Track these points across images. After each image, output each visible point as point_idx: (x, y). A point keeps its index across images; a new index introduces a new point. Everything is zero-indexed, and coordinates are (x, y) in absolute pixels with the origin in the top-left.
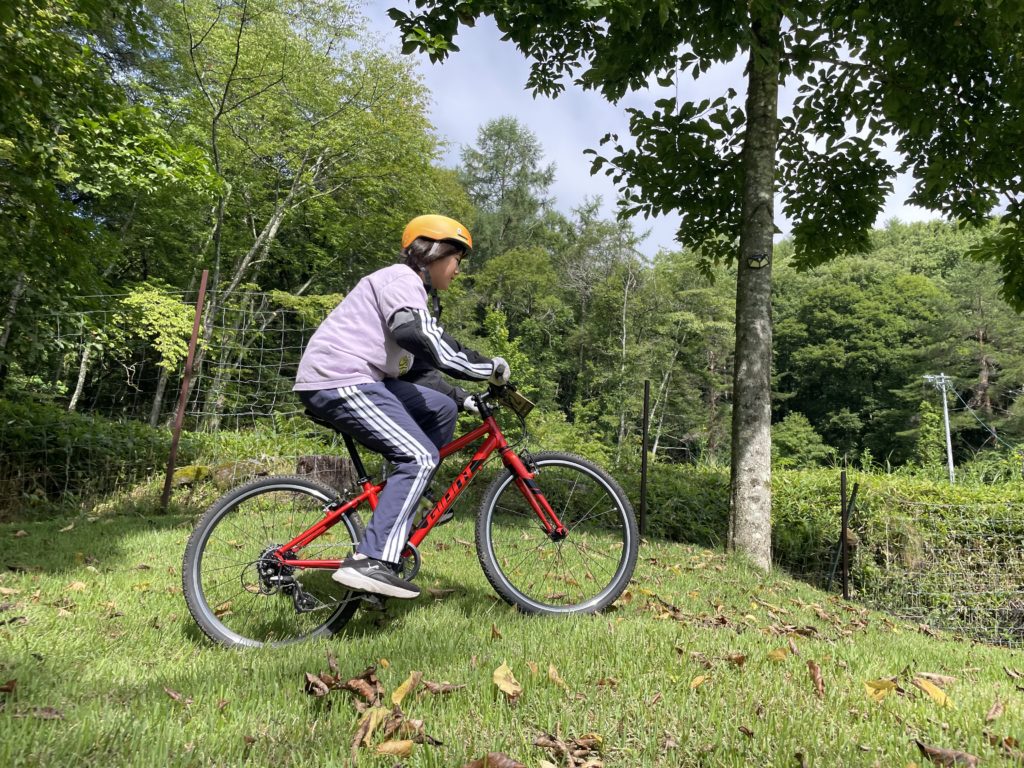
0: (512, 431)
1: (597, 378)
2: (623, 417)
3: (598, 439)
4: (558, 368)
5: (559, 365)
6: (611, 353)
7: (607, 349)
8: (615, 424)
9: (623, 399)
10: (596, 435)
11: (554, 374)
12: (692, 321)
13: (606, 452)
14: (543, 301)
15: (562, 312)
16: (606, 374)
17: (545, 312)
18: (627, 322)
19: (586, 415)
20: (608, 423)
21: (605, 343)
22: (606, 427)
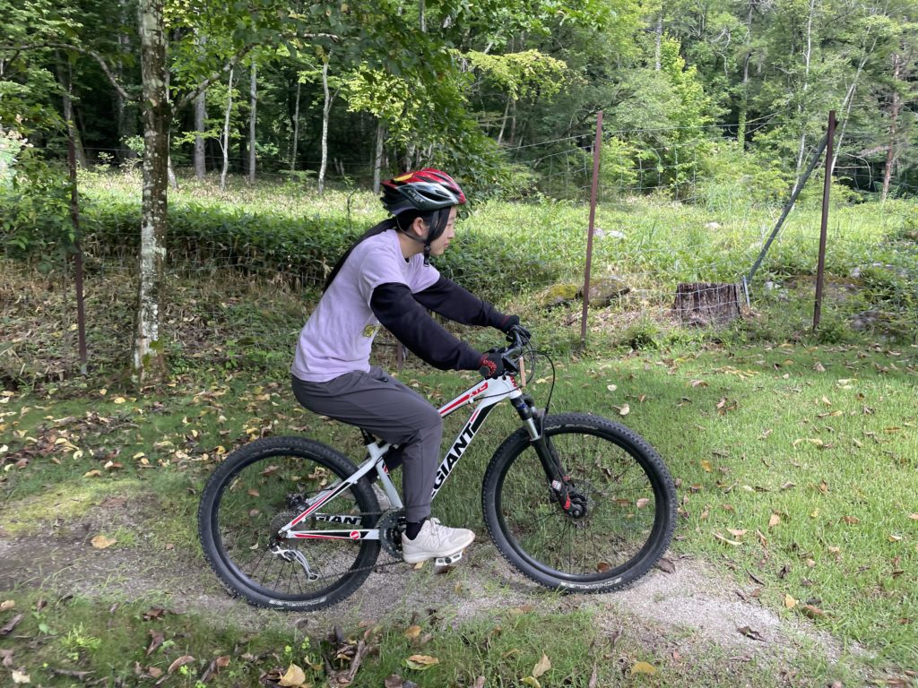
0: (686, 166)
1: (779, 101)
2: (803, 140)
3: (777, 166)
4: (731, 93)
5: (731, 89)
6: (792, 71)
7: (788, 68)
8: (794, 150)
9: (804, 120)
10: (775, 162)
11: (725, 100)
12: (886, 25)
13: (786, 179)
14: (716, 21)
15: (738, 30)
16: (787, 96)
17: (719, 33)
18: (811, 34)
19: (768, 144)
20: (789, 149)
21: (785, 61)
22: (785, 152)
